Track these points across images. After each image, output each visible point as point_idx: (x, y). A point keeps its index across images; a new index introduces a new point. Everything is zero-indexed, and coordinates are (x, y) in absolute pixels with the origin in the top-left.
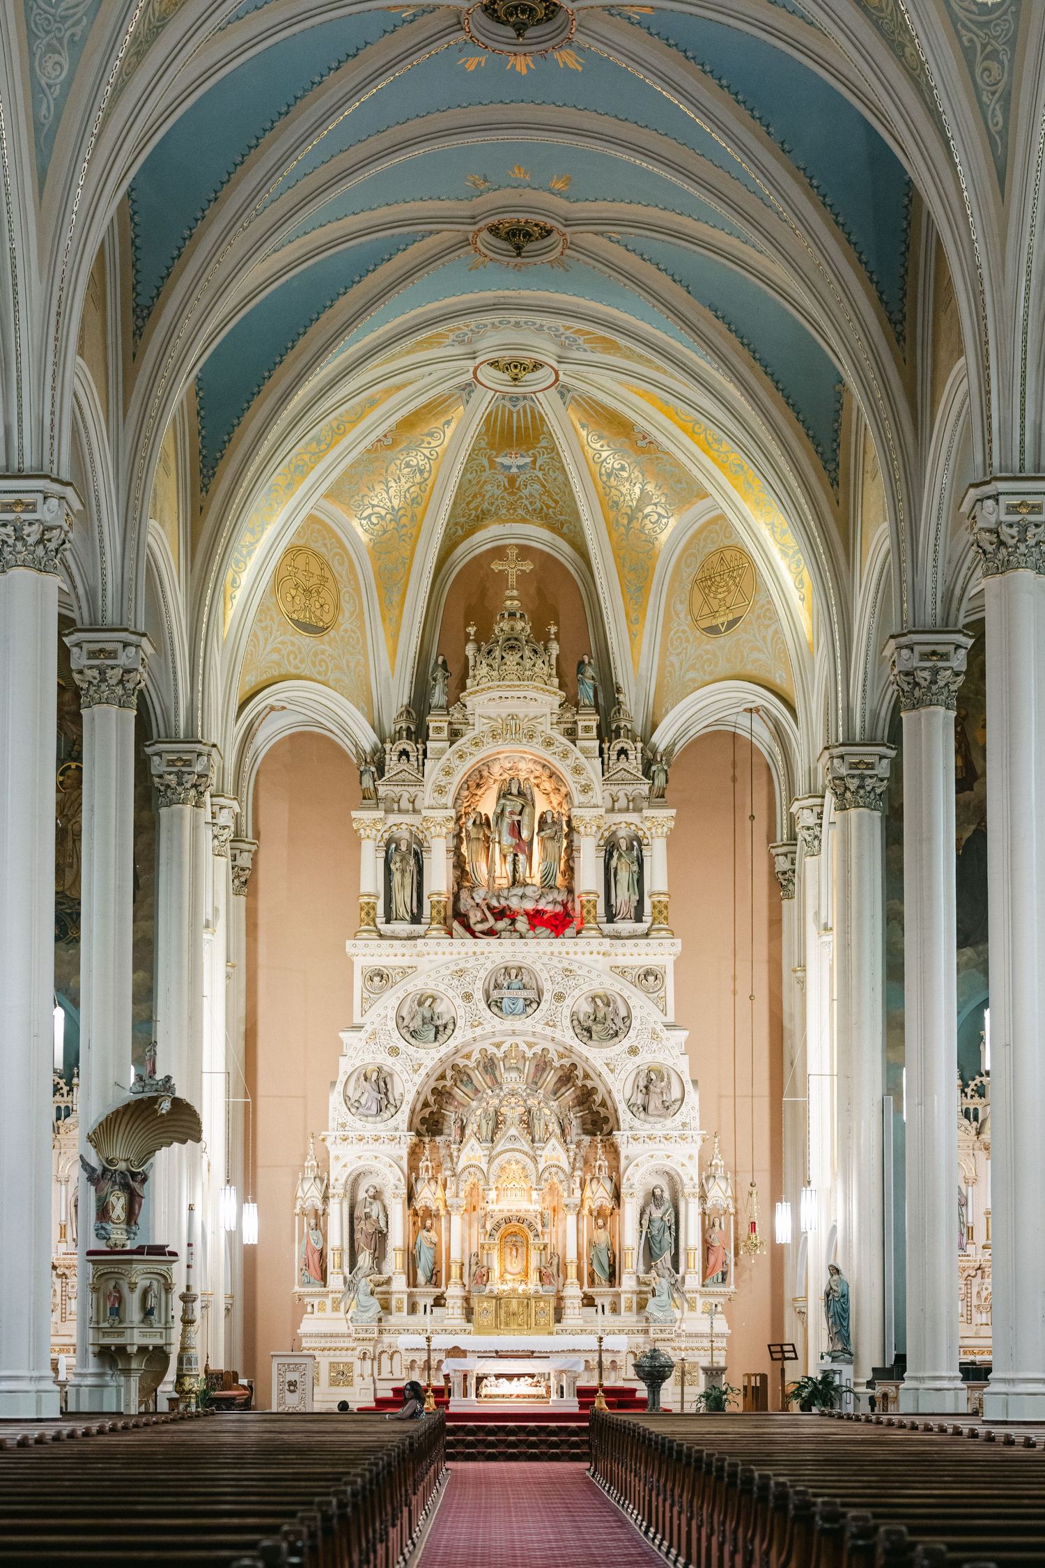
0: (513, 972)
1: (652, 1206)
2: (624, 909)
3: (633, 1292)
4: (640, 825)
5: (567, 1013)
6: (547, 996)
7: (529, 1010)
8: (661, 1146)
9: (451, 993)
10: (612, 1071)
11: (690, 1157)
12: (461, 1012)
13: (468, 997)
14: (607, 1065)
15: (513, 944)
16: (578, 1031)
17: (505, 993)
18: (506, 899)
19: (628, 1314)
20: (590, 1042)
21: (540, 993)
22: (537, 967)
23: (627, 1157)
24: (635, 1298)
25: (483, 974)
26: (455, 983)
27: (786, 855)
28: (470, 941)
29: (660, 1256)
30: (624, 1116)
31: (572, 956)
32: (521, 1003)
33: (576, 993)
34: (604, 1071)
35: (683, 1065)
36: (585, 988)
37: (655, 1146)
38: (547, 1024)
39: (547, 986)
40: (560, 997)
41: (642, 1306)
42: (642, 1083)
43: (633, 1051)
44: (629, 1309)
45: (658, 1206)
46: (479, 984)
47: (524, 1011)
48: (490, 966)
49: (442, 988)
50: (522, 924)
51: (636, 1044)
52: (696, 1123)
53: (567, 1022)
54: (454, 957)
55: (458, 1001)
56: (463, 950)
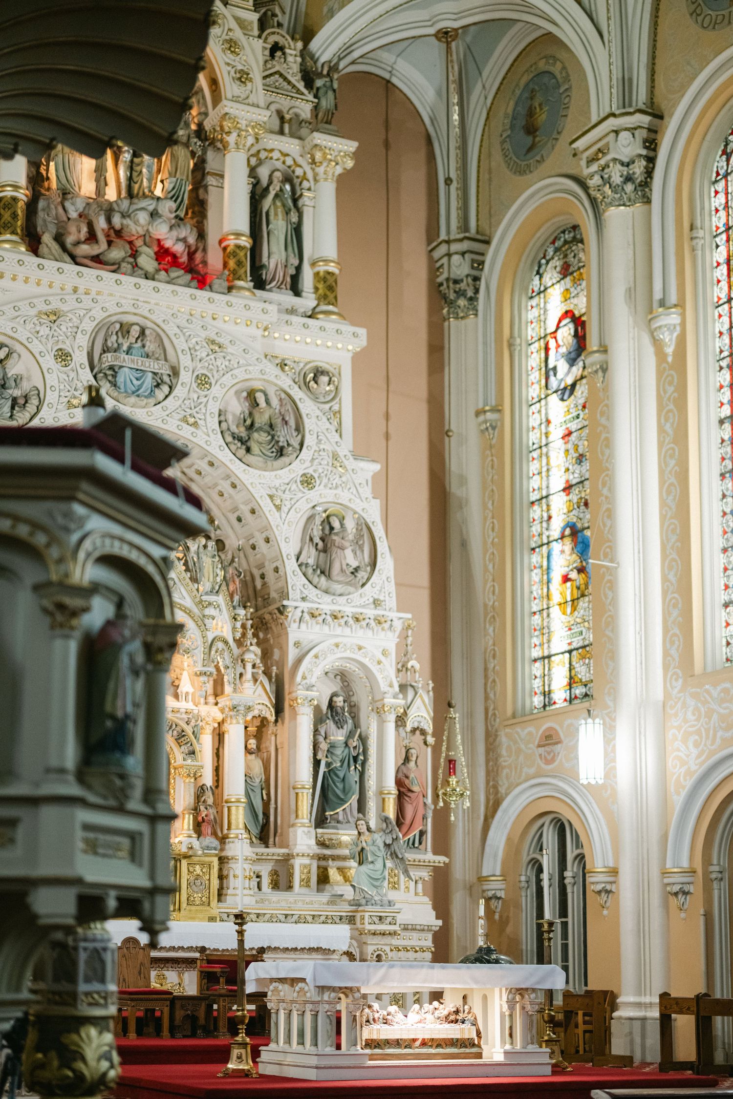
0: (135, 331)
1: (330, 724)
2: (280, 274)
3: (312, 857)
4: (300, 160)
5: (214, 408)
6: (185, 377)
7: (160, 394)
8: (347, 631)
9: (36, 346)
10: (278, 508)
11: (384, 653)
12: (51, 380)
13: (63, 356)
14: (271, 497)
15: (137, 286)
16: (229, 439)
17: (123, 359)
18: (123, 216)
19: (304, 890)
20: (249, 458)
21: (175, 372)
22: (171, 329)
23: (297, 644)
24: (315, 864)
25: (88, 326)
26: (44, 331)
27: (463, 254)
28: (71, 268)
29: (343, 801)
30: (296, 581)
31: (219, 324)
32: (149, 380)
33: (227, 380)
34: (266, 506)
35: (373, 513)
36: (240, 373)
37: (339, 631)
38: (184, 420)
39: (185, 361)
40: (203, 381)
41: (323, 879)
42: (317, 534)
43: (308, 481)
44: (306, 883)
45: (339, 725)
46: (83, 341)
47: (151, 394)
48: (100, 315)
49: (22, 334)
50: (147, 261)
51: (310, 471)
52: (391, 602)
53: (213, 423)
54: (44, 289)
55: (48, 361)
56: (58, 280)
